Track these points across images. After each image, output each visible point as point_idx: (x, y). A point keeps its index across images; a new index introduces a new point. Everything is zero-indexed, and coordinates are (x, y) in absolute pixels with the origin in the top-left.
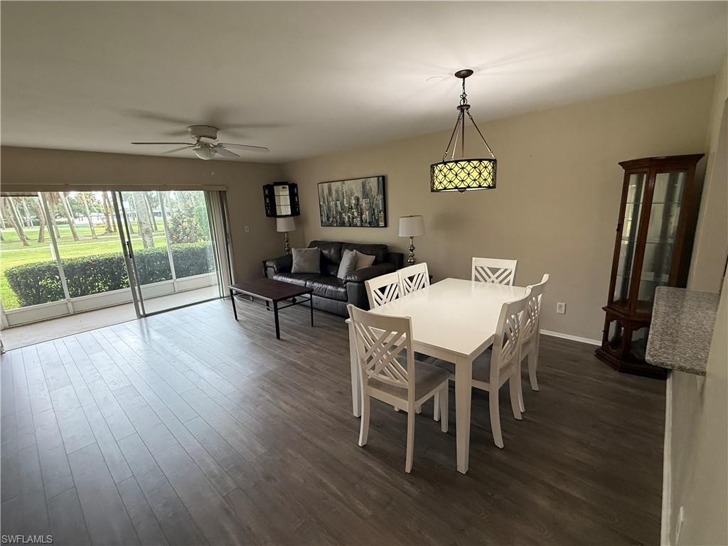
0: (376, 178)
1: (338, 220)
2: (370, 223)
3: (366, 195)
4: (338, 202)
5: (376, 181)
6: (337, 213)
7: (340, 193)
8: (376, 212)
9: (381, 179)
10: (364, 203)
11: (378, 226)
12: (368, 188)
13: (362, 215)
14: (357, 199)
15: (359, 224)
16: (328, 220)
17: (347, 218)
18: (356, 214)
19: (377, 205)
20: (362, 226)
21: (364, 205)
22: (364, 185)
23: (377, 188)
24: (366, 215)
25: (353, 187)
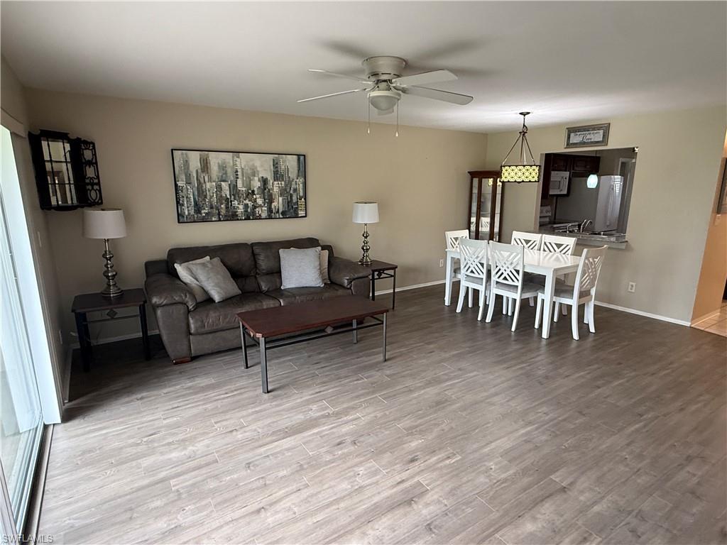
0: (295, 157)
1: (223, 212)
2: (283, 213)
3: (278, 176)
4: (223, 183)
5: (296, 161)
6: (220, 198)
7: (229, 170)
8: (294, 199)
9: (302, 158)
10: (276, 187)
11: (296, 216)
12: (283, 167)
13: (271, 202)
14: (265, 181)
15: (264, 215)
16: (198, 211)
17: (241, 207)
18: (260, 201)
19: (295, 190)
20: (270, 217)
21: (276, 189)
22: (276, 164)
23: (296, 169)
24: (279, 203)
25: (257, 164)
